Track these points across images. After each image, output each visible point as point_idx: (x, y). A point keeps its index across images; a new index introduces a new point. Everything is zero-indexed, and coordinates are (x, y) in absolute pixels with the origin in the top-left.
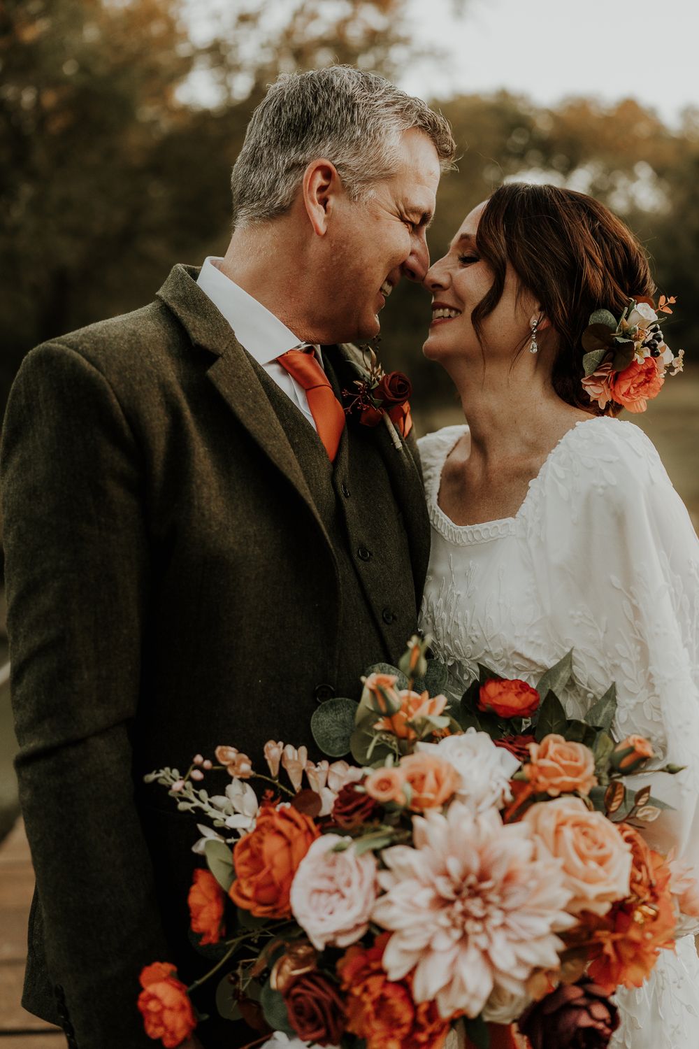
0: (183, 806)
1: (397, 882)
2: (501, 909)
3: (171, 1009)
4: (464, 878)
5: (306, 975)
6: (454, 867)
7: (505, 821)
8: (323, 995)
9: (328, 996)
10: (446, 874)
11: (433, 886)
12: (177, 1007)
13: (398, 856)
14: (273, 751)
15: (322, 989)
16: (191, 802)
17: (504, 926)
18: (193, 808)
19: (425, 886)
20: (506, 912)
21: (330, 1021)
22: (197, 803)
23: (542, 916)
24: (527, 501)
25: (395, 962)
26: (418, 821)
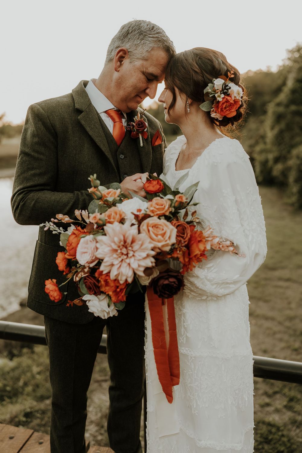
0: (54, 232)
1: (102, 245)
2: (132, 251)
3: (52, 291)
4: (120, 243)
5: (87, 276)
6: (116, 239)
7: (123, 224)
8: (92, 281)
9: (93, 281)
10: (114, 242)
11: (111, 246)
12: (54, 290)
13: (100, 238)
14: (77, 213)
15: (91, 279)
16: (57, 231)
17: (133, 255)
18: (58, 233)
19: (108, 246)
20: (134, 252)
21: (95, 289)
22: (59, 231)
23: (144, 252)
24: (196, 163)
25: (103, 268)
26: (105, 227)
